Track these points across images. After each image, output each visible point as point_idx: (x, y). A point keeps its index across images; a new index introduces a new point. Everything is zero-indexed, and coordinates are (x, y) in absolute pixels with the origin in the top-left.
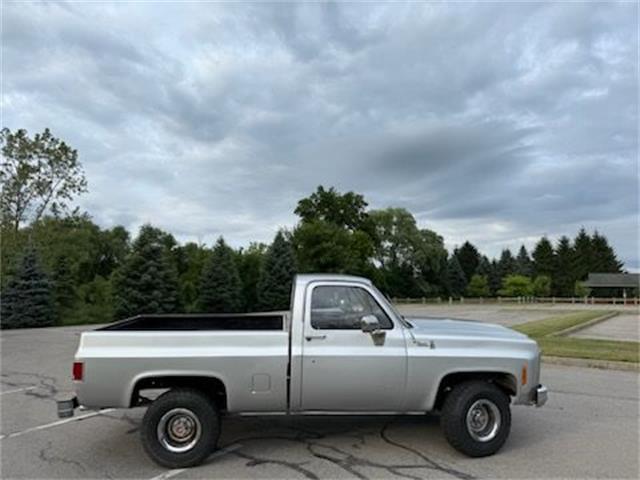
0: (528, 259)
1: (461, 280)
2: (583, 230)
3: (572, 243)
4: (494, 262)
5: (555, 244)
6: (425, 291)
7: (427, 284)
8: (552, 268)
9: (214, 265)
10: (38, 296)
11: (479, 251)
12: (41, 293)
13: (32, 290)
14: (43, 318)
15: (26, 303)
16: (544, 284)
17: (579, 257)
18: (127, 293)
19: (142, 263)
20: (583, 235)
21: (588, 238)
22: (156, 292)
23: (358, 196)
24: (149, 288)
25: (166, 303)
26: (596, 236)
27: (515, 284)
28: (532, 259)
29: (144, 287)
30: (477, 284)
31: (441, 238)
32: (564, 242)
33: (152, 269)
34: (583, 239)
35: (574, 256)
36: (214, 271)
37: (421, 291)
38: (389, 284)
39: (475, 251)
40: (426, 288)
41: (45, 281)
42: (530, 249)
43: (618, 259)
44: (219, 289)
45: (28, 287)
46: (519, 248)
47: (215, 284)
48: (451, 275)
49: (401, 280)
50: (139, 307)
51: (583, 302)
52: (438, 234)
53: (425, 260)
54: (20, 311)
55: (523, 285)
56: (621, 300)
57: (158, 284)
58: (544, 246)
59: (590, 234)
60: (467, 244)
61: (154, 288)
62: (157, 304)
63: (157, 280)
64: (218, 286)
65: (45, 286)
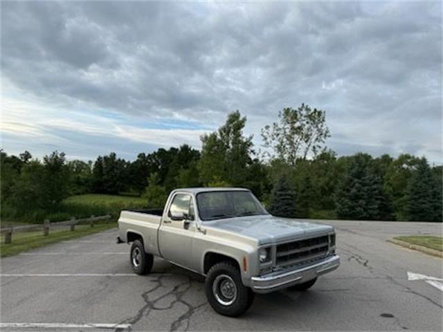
9: (415, 181)
10: (286, 201)
12: (287, 199)
13: (283, 197)
14: (289, 213)
15: (280, 203)
18: (342, 201)
19: (352, 180)
22: (360, 201)
24: (356, 198)
25: (370, 209)
29: (353, 198)
33: (357, 185)
36: (416, 186)
41: (290, 192)
44: (421, 200)
45: (281, 195)
47: (416, 197)
50: (350, 211)
54: (278, 208)
57: (363, 195)
61: (361, 198)
62: (362, 210)
63: (362, 193)
64: (420, 198)
65: (289, 195)
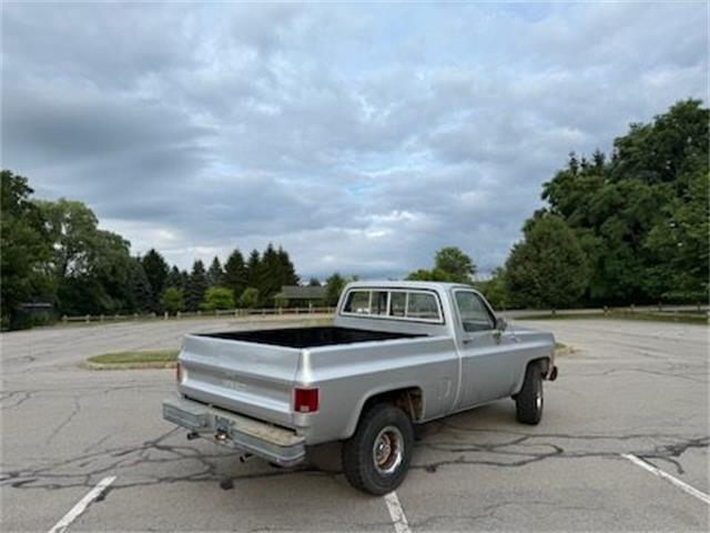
0: (221, 270)
1: (147, 293)
2: (271, 245)
3: (261, 256)
4: (185, 273)
5: (246, 257)
6: (108, 306)
7: (109, 297)
8: (244, 281)
11: (166, 261)
16: (252, 296)
17: (267, 270)
20: (270, 250)
21: (274, 253)
23: (18, 178)
26: (281, 251)
27: (219, 297)
28: (224, 271)
30: (172, 298)
31: (128, 243)
32: (255, 255)
34: (270, 253)
35: (261, 270)
37: (103, 307)
38: (61, 298)
39: (162, 260)
40: (109, 303)
42: (223, 261)
43: (296, 273)
46: (212, 259)
48: (136, 288)
49: (77, 293)
51: (278, 313)
52: (125, 238)
53: (110, 269)
55: (225, 297)
56: (306, 309)
58: (236, 259)
59: (276, 249)
60: (153, 252)
